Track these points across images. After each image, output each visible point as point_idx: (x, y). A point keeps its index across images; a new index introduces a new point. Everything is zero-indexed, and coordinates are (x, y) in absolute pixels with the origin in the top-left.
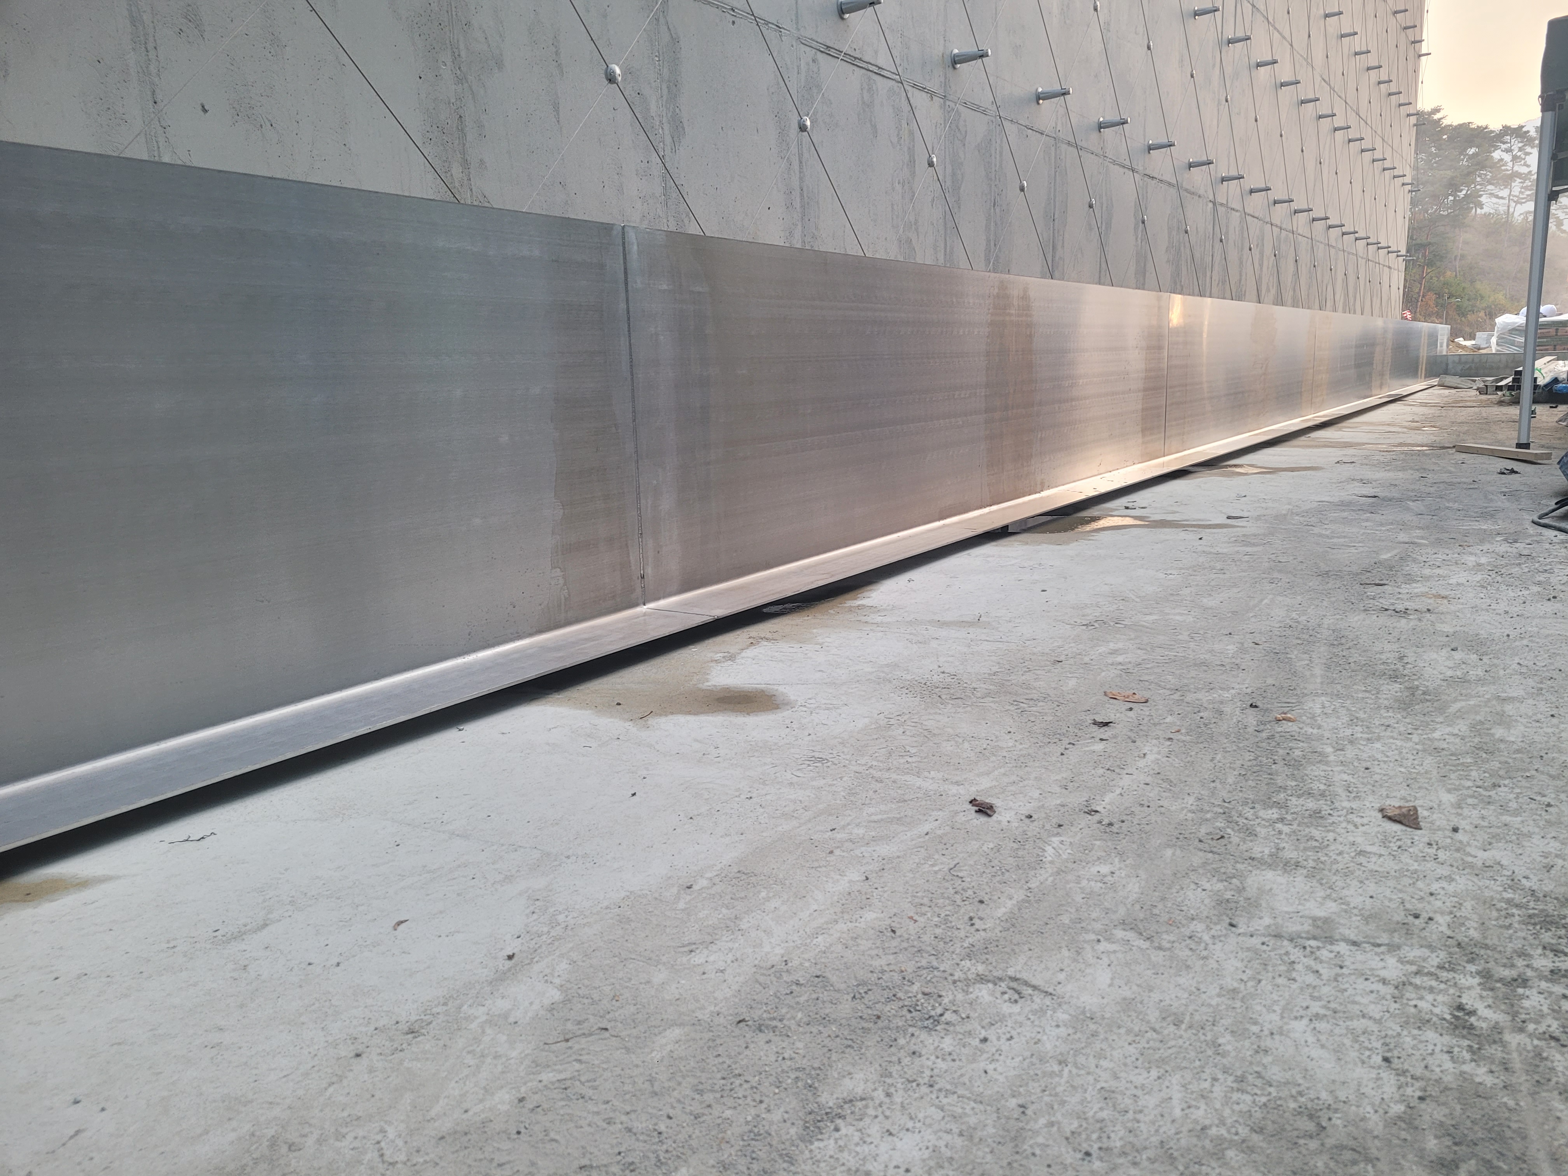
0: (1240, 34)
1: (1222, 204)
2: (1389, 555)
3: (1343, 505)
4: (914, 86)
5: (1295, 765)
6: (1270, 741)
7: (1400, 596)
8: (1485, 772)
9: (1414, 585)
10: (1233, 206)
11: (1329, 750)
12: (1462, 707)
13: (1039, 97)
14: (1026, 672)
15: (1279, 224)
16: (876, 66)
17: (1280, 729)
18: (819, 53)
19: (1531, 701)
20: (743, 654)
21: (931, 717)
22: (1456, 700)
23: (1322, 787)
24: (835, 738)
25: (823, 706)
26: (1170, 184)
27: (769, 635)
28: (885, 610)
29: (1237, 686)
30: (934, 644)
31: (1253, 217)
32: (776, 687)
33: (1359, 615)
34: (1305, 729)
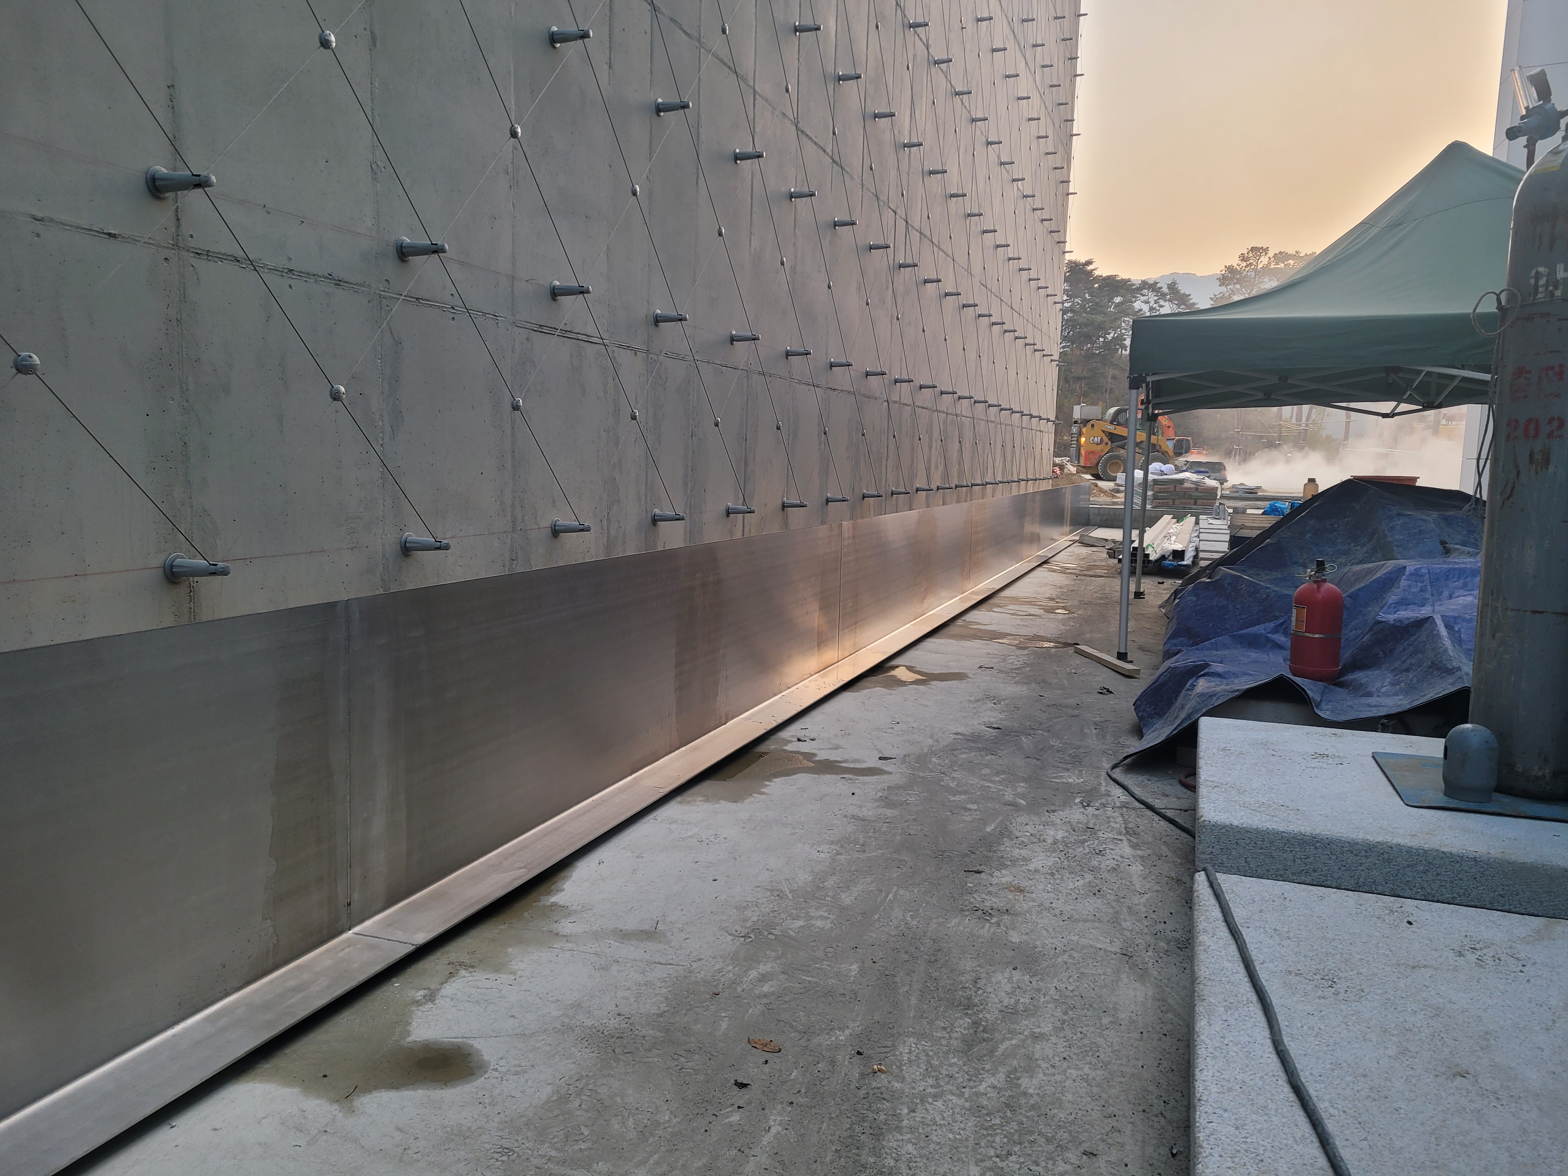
0: (909, 261)
1: (895, 402)
2: (993, 826)
3: (974, 739)
4: (620, 346)
5: (878, 1134)
6: (864, 1101)
7: (991, 889)
8: (1005, 1137)
9: (1004, 872)
10: (905, 402)
11: (906, 1111)
12: (1006, 1048)
13: (733, 340)
14: (688, 1010)
15: (945, 410)
16: (586, 335)
17: (874, 1084)
18: (532, 332)
19: (1054, 1039)
20: (443, 992)
21: (605, 1081)
22: (1004, 1039)
23: (892, 1163)
24: (522, 1116)
25: (513, 1069)
26: (849, 392)
27: (466, 959)
28: (575, 912)
29: (851, 1025)
30: (615, 968)
31: (923, 408)
32: (470, 1042)
33: (957, 916)
34: (893, 1083)
